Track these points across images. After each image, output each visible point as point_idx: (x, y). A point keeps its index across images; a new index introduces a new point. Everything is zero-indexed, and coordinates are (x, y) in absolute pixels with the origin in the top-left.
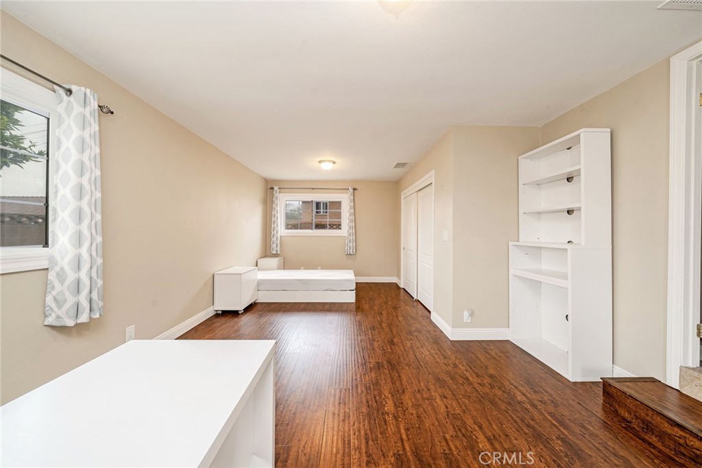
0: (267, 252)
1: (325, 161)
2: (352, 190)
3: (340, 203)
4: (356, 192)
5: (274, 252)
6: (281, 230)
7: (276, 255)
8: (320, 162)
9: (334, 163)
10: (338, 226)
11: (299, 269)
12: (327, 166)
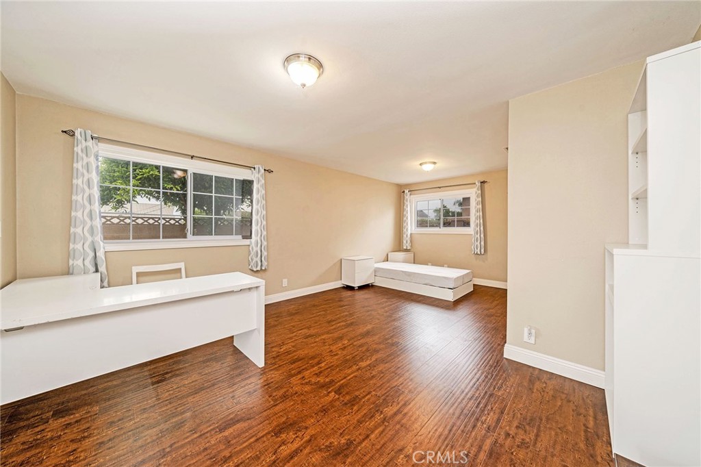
0: (399, 247)
1: (426, 163)
2: (478, 184)
3: (469, 198)
4: (486, 185)
5: (405, 248)
6: (411, 227)
7: (407, 250)
8: (421, 164)
9: (435, 163)
10: (466, 224)
11: (428, 265)
12: (428, 168)
